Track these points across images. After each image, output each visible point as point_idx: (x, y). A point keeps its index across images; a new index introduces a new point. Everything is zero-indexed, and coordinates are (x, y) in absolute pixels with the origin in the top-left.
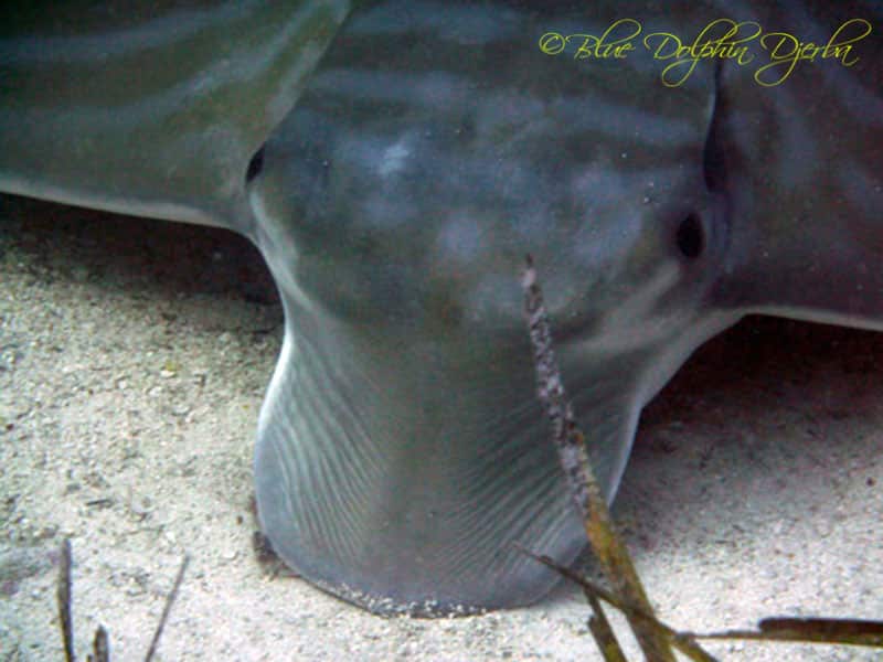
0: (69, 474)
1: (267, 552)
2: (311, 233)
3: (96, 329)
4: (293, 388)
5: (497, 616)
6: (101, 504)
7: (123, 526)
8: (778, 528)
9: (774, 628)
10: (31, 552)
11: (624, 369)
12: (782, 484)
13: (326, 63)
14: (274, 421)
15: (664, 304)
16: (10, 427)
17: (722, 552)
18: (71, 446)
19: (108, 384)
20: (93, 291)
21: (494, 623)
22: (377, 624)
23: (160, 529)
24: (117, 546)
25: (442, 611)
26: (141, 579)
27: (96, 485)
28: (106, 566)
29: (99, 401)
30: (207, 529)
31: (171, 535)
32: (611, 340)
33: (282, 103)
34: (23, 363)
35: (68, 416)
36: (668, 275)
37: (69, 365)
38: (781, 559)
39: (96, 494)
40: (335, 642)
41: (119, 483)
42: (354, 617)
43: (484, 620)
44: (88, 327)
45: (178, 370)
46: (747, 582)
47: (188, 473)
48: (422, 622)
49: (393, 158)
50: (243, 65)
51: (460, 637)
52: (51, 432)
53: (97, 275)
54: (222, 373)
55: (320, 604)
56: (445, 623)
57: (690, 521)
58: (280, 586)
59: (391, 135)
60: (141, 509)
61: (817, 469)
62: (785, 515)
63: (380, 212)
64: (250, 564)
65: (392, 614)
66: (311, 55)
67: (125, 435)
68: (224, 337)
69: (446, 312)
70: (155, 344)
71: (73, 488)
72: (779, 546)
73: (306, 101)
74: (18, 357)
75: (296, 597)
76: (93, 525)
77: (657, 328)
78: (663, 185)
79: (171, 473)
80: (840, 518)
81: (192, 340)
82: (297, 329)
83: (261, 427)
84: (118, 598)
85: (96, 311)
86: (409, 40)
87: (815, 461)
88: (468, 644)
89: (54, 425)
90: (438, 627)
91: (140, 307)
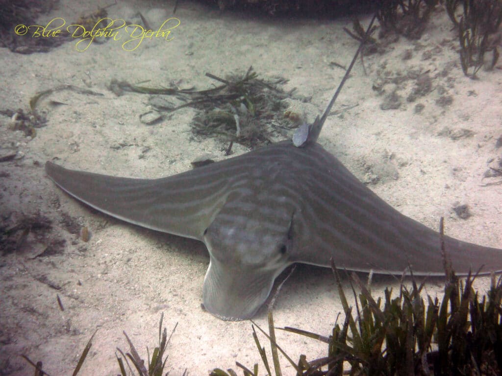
0: (170, 289)
1: (203, 307)
2: (215, 245)
3: (178, 261)
4: (211, 273)
5: (244, 321)
6: (175, 295)
7: (179, 300)
8: (299, 306)
9: (287, 329)
10: (161, 304)
11: (271, 273)
12: (300, 297)
13: (220, 213)
14: (207, 279)
15: (279, 261)
16: (160, 280)
17: (288, 311)
18: (171, 284)
19: (179, 272)
20: (178, 254)
21: (244, 323)
22: (222, 322)
23: (185, 301)
24: (178, 303)
25: (234, 320)
26: (181, 311)
27: (175, 292)
28: (175, 308)
29: (177, 275)
30: (194, 302)
31: (187, 302)
32: (269, 267)
33: (212, 219)
34: (164, 267)
35: (172, 278)
36: (279, 256)
37: (173, 268)
38: (299, 313)
39: (175, 293)
40: (214, 325)
41: (179, 291)
42: (218, 321)
43: (242, 322)
44: (177, 261)
45: (192, 270)
46: (292, 317)
47: (191, 290)
48: (231, 322)
49: (231, 232)
50: (206, 211)
51: (237, 326)
52: (168, 281)
53: (180, 250)
54: (200, 271)
55: (212, 318)
56: (235, 322)
57: (283, 304)
58: (205, 314)
59: (231, 227)
60: (182, 297)
61: (308, 295)
62: (300, 304)
63: (228, 242)
64: (200, 309)
65: (226, 320)
66: (218, 210)
67: (181, 282)
68: (201, 264)
69: (238, 262)
70: (189, 265)
71: (171, 292)
72: (299, 310)
73: (216, 220)
74: (163, 266)
75: (208, 316)
76: (174, 299)
77: (277, 266)
78: (279, 239)
79: (189, 290)
80: (311, 305)
81: (195, 264)
82: (212, 261)
83: (205, 280)
84: (176, 314)
85: (179, 258)
86: (236, 209)
87: (307, 293)
88: (239, 327)
89: (168, 280)
90: (233, 323)
91: (187, 257)
